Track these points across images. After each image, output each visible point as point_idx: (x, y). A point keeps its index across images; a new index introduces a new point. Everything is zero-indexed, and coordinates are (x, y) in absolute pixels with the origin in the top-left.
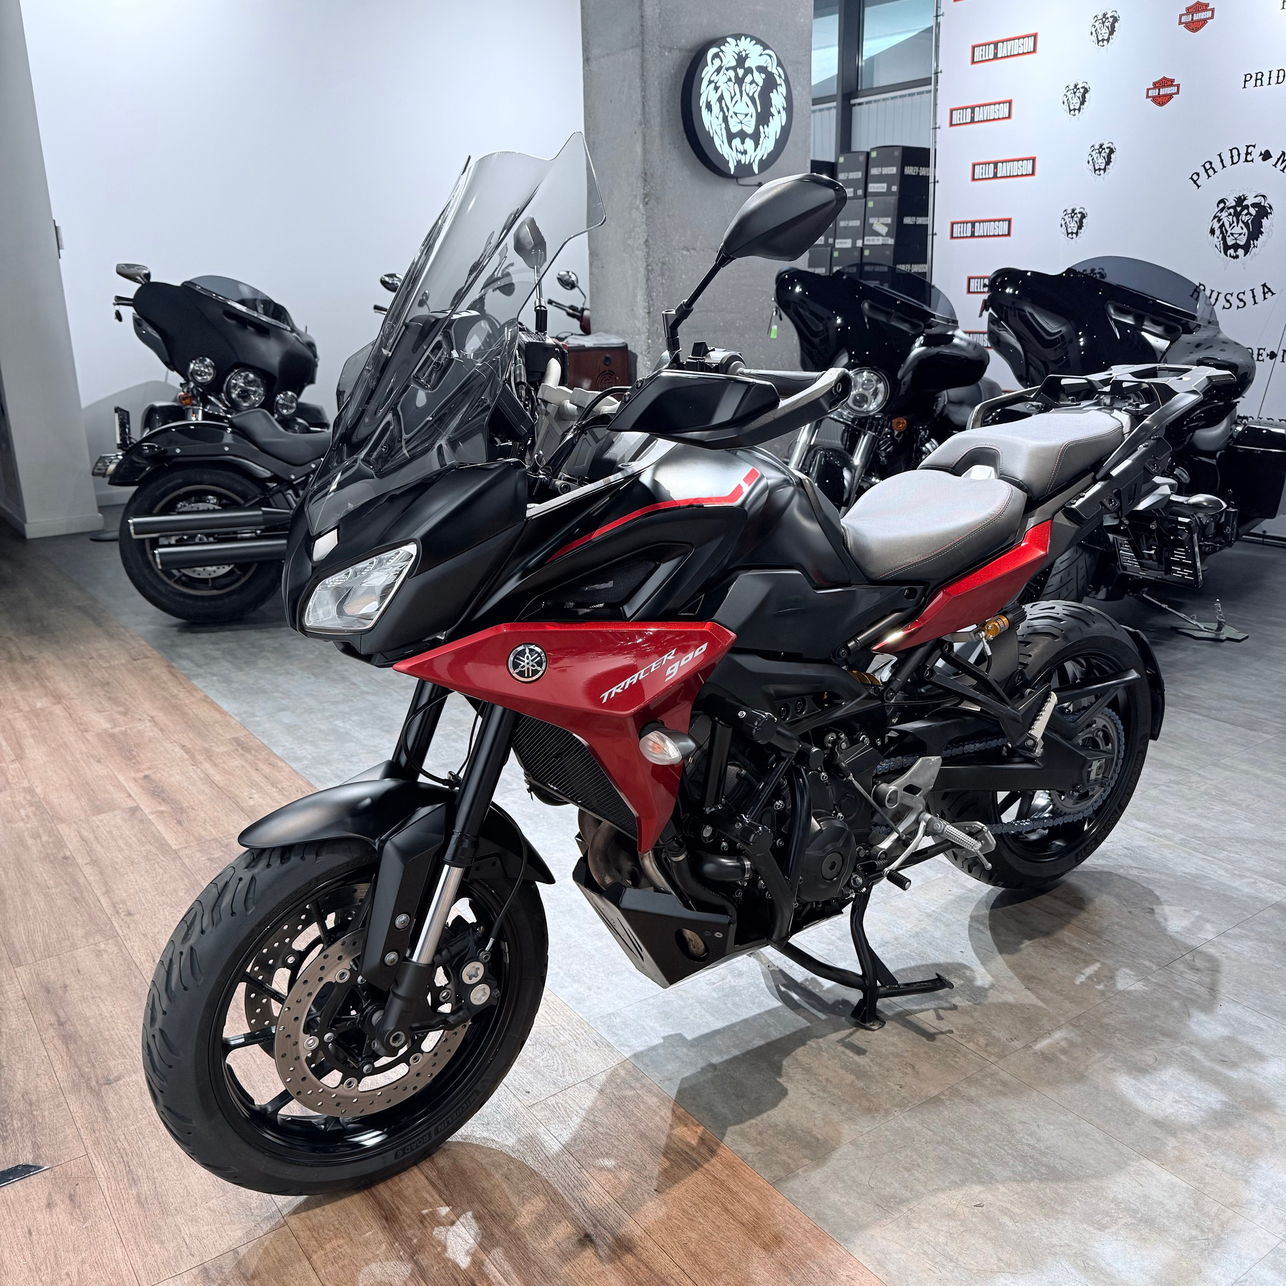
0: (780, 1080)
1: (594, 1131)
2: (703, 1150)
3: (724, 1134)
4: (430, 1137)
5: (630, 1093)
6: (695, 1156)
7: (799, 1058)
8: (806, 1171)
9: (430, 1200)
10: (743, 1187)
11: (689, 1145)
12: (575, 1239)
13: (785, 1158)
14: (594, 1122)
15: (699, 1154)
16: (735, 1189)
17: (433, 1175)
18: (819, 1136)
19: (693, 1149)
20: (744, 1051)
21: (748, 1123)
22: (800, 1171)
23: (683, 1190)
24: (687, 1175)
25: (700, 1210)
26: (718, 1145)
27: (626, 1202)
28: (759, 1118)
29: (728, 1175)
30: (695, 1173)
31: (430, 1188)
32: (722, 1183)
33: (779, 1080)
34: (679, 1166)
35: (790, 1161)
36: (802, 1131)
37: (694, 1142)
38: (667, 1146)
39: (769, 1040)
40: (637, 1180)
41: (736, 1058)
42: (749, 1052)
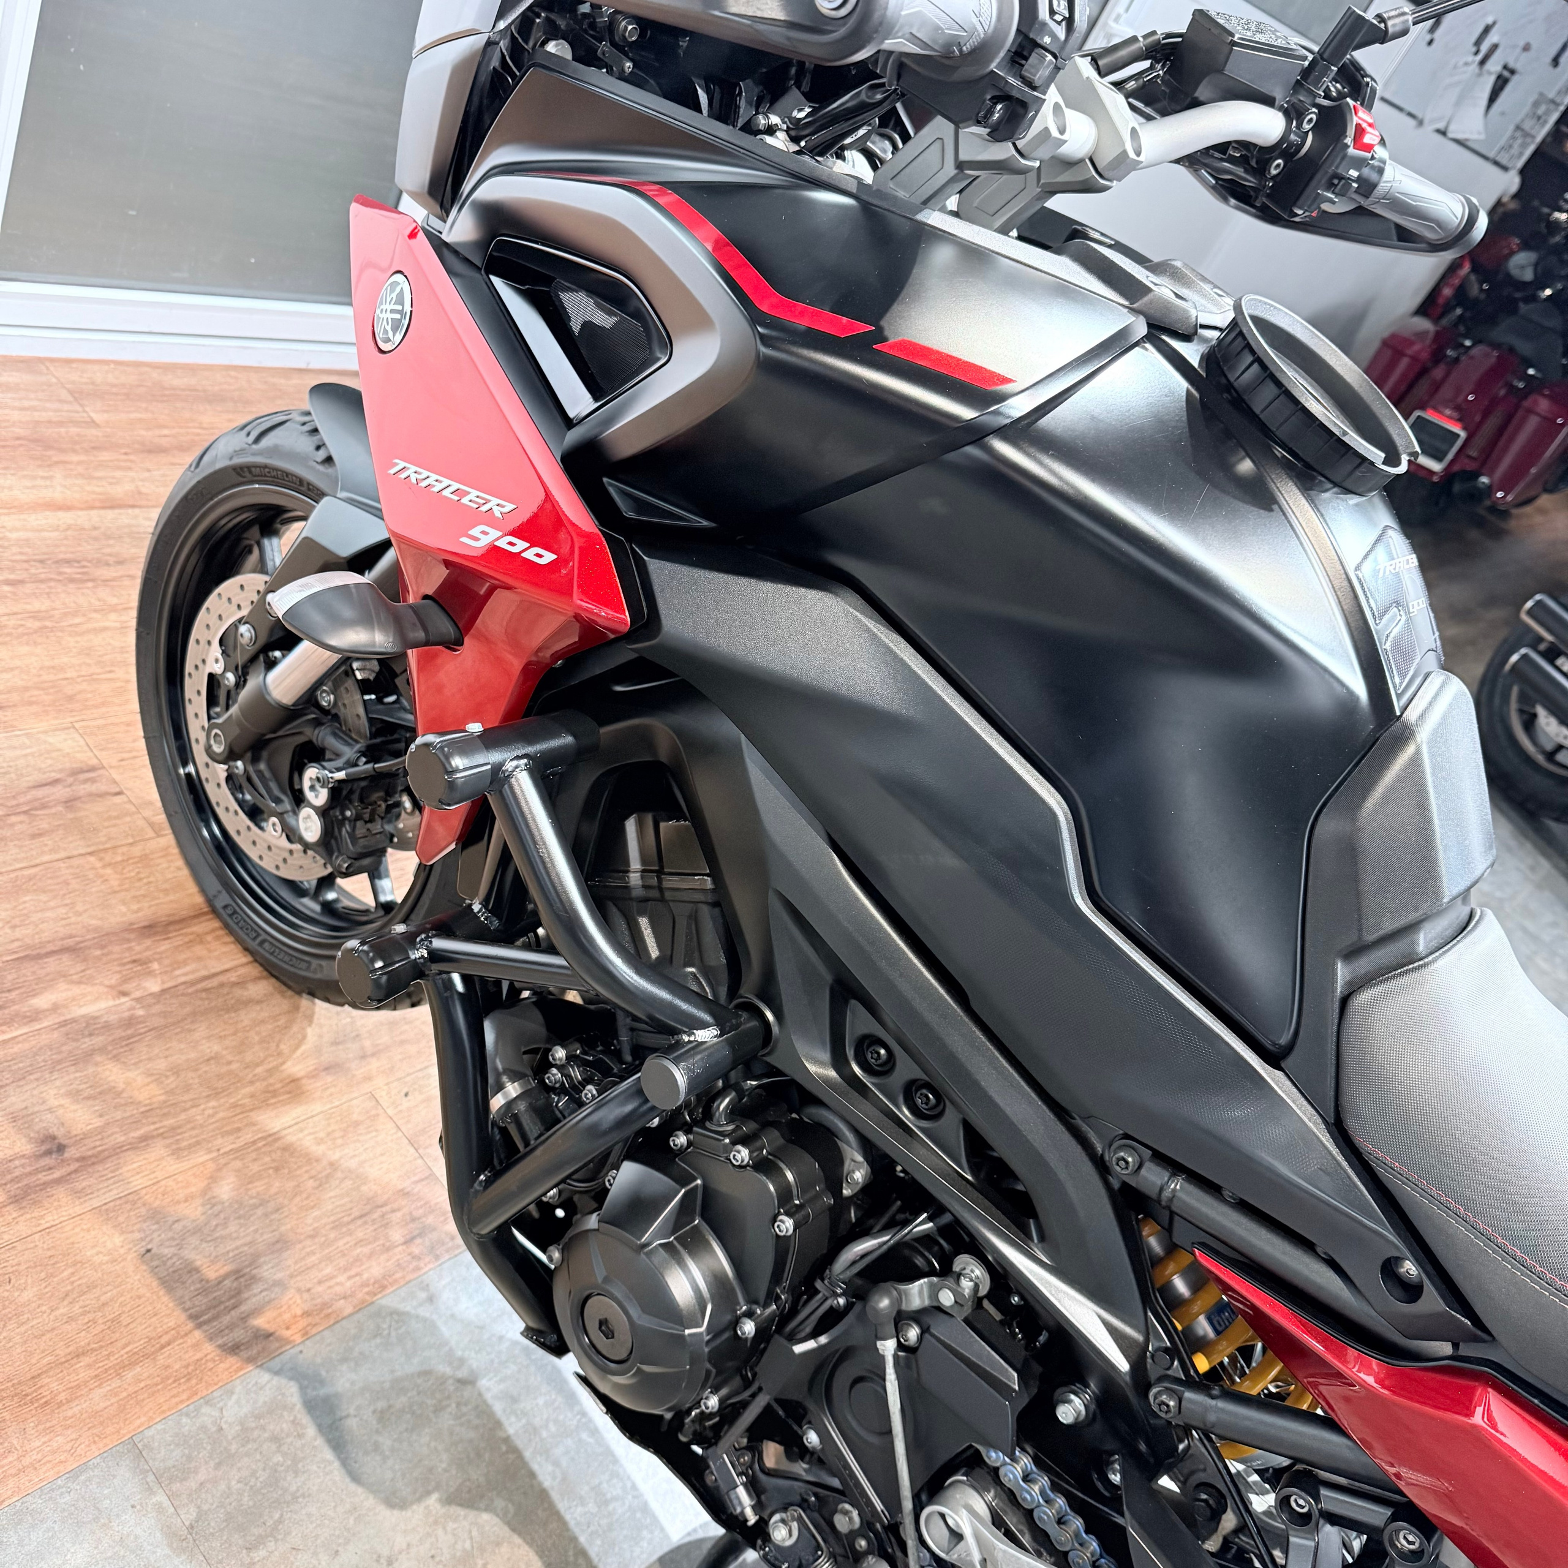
0: (433, 1500)
1: (306, 1176)
2: (238, 1335)
3: (277, 1373)
4: (254, 939)
5: (397, 1235)
6: (226, 1320)
7: (505, 1549)
8: (160, 1509)
9: (177, 972)
10: (131, 1389)
11: (256, 1312)
12: (59, 1132)
13: (202, 1476)
14: (328, 1176)
15: (231, 1327)
16: (129, 1375)
17: (233, 977)
18: (262, 1553)
19: (244, 1319)
20: (519, 1443)
21: (306, 1420)
22: (161, 1498)
23: (142, 1291)
24: (180, 1302)
25: (84, 1313)
26: (250, 1360)
27: (128, 1206)
28: (320, 1442)
29: (167, 1367)
30: (183, 1317)
31: (204, 973)
32: (151, 1356)
33: (435, 1496)
34: (204, 1291)
35: (192, 1484)
36: (280, 1521)
37: (260, 1322)
38: (254, 1279)
39: (555, 1496)
40: (178, 1227)
41: (498, 1424)
42: (516, 1451)
